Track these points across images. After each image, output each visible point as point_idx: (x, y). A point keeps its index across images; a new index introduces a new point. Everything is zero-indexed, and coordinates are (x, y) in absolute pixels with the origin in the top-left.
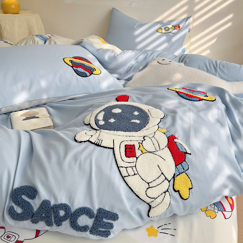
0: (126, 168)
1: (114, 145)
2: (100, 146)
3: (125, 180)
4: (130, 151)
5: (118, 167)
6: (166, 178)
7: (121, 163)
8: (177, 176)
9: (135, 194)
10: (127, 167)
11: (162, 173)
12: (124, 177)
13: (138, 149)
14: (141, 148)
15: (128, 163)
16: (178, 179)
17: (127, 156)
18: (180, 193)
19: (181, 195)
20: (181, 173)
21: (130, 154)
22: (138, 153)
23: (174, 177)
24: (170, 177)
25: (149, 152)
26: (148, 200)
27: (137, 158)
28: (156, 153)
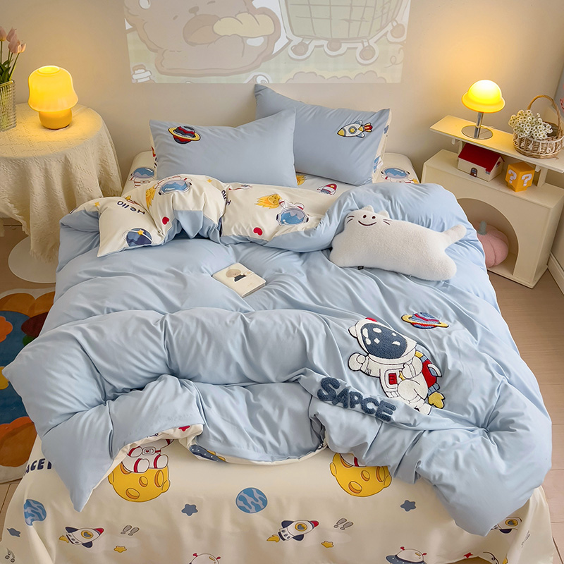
1: (380, 375)
2: (370, 375)
4: (393, 379)
7: (386, 389)
10: (391, 392)
13: (399, 377)
14: (401, 376)
17: (390, 383)
21: (393, 381)
22: (399, 380)
28: (413, 379)
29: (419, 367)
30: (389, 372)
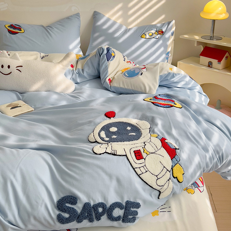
3: (141, 177)
4: (138, 155)
5: (134, 169)
6: (167, 170)
7: (135, 166)
9: (149, 185)
10: (140, 167)
11: (164, 167)
12: (140, 175)
13: (144, 152)
15: (140, 164)
16: (174, 168)
18: (178, 178)
19: (179, 180)
20: (176, 164)
21: (139, 157)
22: (144, 155)
23: (172, 168)
24: (170, 169)
25: (152, 153)
26: (158, 188)
27: (145, 159)
28: (157, 153)
29: (159, 144)
30: (134, 149)
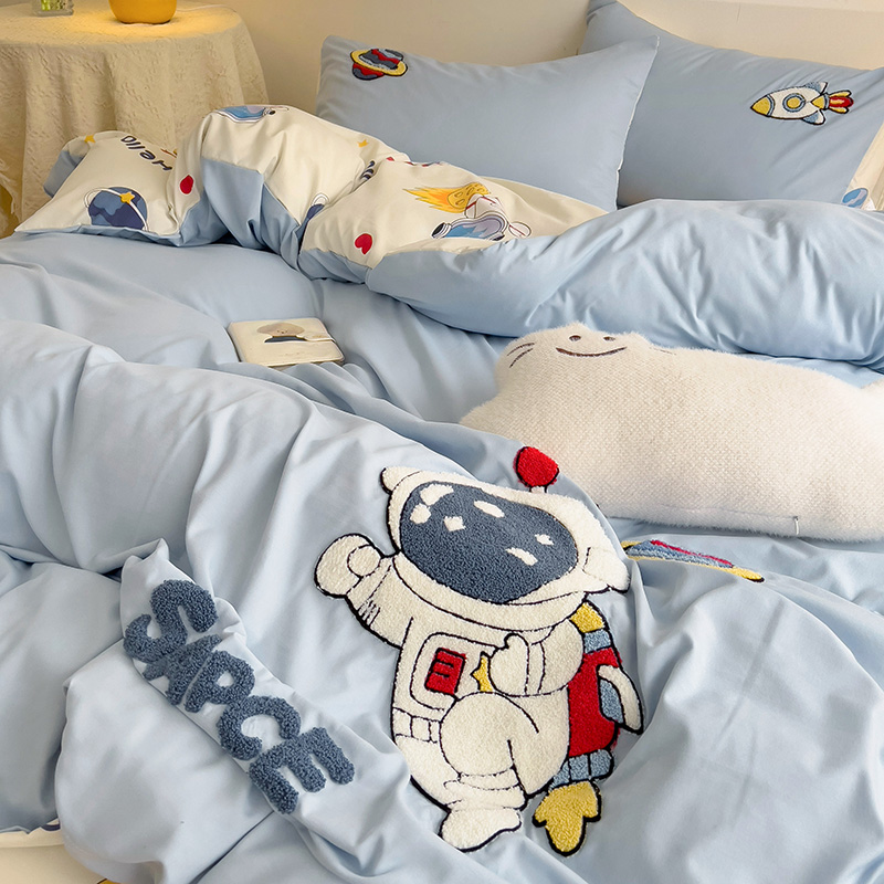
0: (412, 717)
1: (404, 642)
2: (367, 627)
4: (445, 673)
5: (392, 708)
6: (519, 784)
7: (402, 699)
8: (558, 787)
10: (415, 717)
11: (513, 767)
13: (472, 674)
14: (482, 674)
15: (425, 705)
17: (430, 685)
18: (549, 829)
20: (577, 781)
21: (440, 681)
22: (466, 685)
23: (546, 788)
25: (501, 693)
27: (457, 700)
28: (522, 702)
29: (566, 666)
30: (444, 642)
